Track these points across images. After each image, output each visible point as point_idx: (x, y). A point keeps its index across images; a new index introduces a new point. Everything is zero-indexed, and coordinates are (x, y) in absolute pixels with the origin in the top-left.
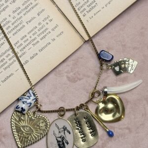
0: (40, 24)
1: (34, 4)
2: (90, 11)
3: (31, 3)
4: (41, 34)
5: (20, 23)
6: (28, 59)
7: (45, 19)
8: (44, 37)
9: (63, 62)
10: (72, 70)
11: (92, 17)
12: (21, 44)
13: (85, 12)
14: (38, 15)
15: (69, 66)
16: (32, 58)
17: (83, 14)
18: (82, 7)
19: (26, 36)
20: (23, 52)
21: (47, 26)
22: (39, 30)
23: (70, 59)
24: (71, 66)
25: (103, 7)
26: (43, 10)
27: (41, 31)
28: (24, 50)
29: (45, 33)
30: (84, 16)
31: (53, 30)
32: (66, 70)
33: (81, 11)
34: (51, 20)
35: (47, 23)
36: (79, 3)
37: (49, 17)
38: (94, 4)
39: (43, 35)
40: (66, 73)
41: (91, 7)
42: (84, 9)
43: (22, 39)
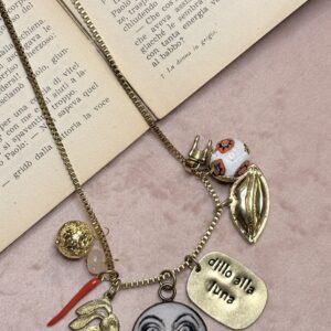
0: (56, 81)
1: (43, 38)
2: (167, 54)
3: (39, 37)
4: (59, 103)
5: (13, 81)
6: (31, 158)
7: (70, 70)
8: (67, 110)
9: (109, 165)
10: (127, 182)
11: (173, 67)
12: (16, 127)
13: (157, 56)
14: (54, 61)
15: (120, 174)
16: (39, 156)
17: (153, 60)
18: (149, 45)
19: (26, 108)
20: (18, 143)
21: (72, 86)
22: (55, 95)
23: (122, 160)
24: (125, 175)
25: (197, 47)
26: (64, 51)
27: (59, 98)
28: (23, 139)
29: (69, 102)
30: (155, 65)
31: (86, 94)
32: (113, 184)
33: (148, 53)
34: (83, 73)
35: (73, 80)
36: (144, 37)
37: (76, 65)
38: (177, 39)
39: (64, 105)
40: (114, 189)
41: (169, 46)
42: (156, 51)
43: (17, 115)
